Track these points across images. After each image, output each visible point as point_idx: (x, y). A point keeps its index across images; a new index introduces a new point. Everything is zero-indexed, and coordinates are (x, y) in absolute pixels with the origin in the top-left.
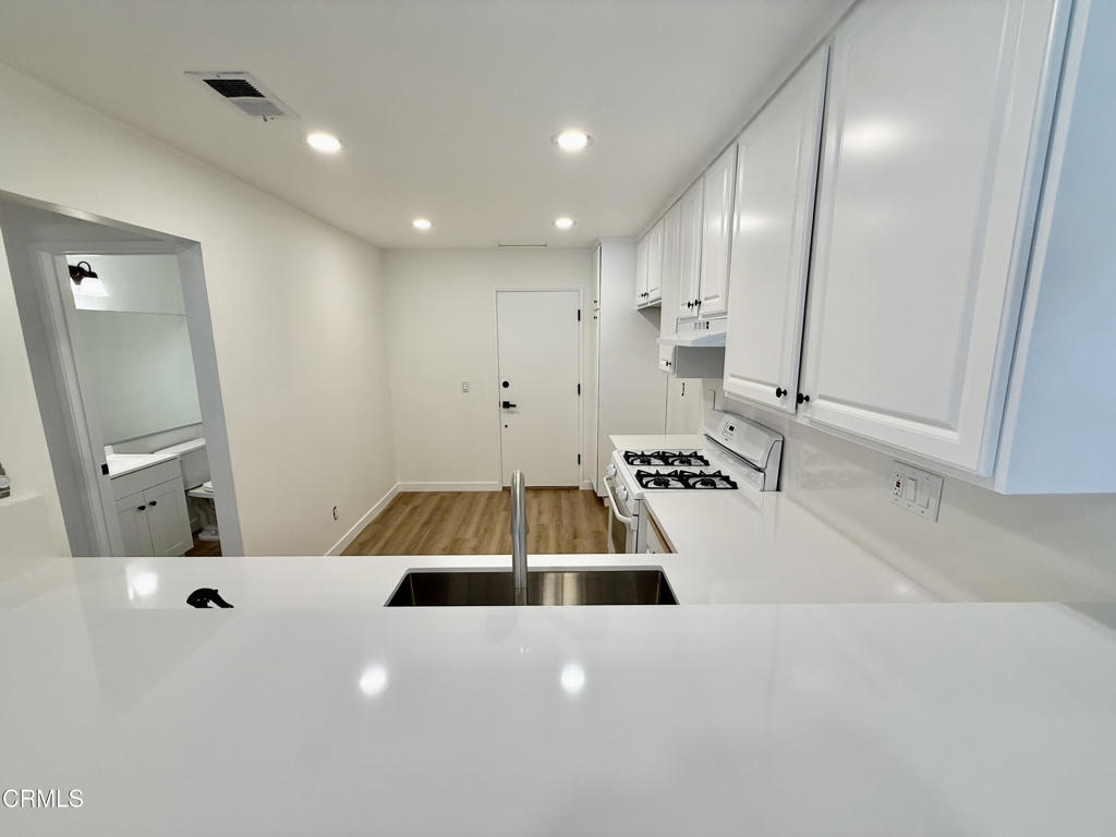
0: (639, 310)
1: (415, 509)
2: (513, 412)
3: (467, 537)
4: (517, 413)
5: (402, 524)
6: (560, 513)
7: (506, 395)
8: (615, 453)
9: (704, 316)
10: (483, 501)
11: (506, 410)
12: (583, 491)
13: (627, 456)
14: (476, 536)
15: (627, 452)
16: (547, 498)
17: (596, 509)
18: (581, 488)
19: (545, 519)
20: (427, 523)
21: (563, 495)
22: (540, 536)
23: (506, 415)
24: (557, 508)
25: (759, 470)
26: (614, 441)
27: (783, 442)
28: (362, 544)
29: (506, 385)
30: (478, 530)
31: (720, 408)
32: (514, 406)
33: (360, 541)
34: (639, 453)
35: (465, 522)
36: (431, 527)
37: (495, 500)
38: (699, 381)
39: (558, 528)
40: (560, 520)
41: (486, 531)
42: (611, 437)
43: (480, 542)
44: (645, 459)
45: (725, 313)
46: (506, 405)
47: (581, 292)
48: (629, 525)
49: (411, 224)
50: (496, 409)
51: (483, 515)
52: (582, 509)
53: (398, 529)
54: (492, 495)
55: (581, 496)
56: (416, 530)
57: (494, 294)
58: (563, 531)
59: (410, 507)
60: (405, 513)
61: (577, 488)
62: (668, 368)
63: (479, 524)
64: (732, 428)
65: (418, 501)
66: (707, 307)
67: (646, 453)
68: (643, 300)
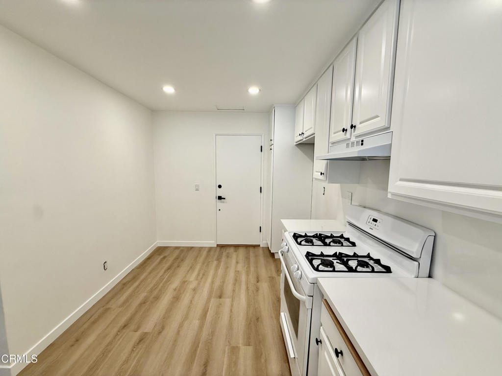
0: (296, 145)
1: (164, 258)
2: (223, 202)
3: (191, 280)
4: (226, 202)
5: (153, 270)
6: (249, 263)
7: (220, 193)
8: (286, 234)
9: (357, 137)
10: (205, 253)
11: (220, 201)
12: (263, 247)
13: (296, 237)
14: (197, 279)
15: (295, 234)
16: (241, 251)
17: (270, 260)
18: (261, 246)
19: (240, 267)
20: (169, 268)
21: (251, 250)
22: (236, 280)
23: (220, 204)
24: (247, 258)
25: (411, 258)
26: (284, 224)
27: (435, 237)
28: (124, 284)
29: (220, 186)
30: (198, 274)
31: (357, 204)
32: (224, 199)
33: (125, 281)
34: (304, 234)
35: (192, 268)
36: (171, 271)
37: (212, 253)
38: (338, 185)
39: (248, 274)
40: (249, 267)
41: (204, 275)
42: (283, 221)
43: (199, 284)
44: (308, 240)
45: (388, 128)
46: (220, 198)
47: (263, 136)
48: (304, 302)
49: (162, 89)
50: (214, 200)
51: (203, 263)
52: (262, 260)
53: (150, 273)
54: (210, 249)
55: (261, 251)
56: (161, 274)
57: (214, 135)
58: (251, 276)
59: (162, 257)
60: (158, 260)
61: (259, 246)
62: (322, 177)
63: (199, 271)
64: (375, 220)
65: (166, 253)
66: (361, 129)
67: (308, 234)
68: (300, 138)
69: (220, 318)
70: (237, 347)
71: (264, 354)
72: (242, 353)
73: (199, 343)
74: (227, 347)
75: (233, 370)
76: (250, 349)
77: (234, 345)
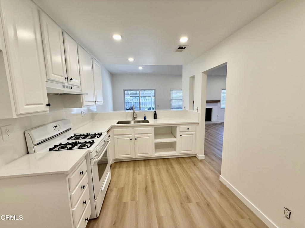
64: (56, 127)
69: (146, 221)
70: (132, 201)
71: (117, 199)
72: (129, 198)
73: (154, 200)
74: (137, 200)
75: (133, 191)
76: (124, 200)
77: (133, 201)
